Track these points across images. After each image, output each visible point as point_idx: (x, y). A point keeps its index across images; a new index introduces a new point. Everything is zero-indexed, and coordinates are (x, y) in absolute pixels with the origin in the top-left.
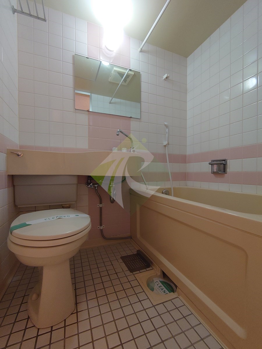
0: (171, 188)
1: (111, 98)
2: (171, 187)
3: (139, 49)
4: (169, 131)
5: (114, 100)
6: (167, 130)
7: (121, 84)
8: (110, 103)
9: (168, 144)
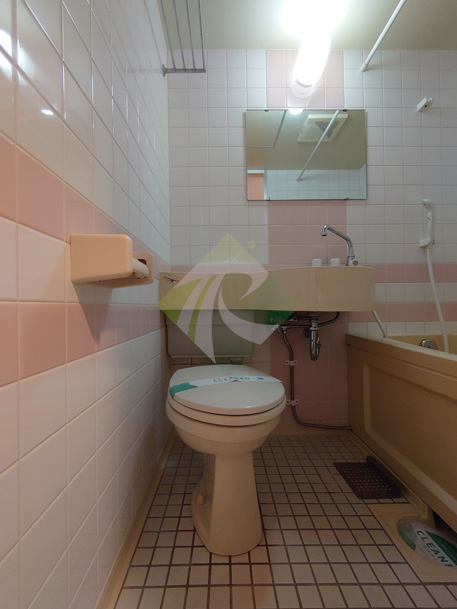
0: (441, 337)
1: (300, 171)
2: (441, 334)
3: (363, 66)
4: (433, 215)
5: (308, 173)
6: (429, 214)
7: (322, 142)
8: (299, 180)
9: (433, 242)
